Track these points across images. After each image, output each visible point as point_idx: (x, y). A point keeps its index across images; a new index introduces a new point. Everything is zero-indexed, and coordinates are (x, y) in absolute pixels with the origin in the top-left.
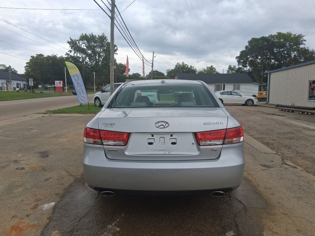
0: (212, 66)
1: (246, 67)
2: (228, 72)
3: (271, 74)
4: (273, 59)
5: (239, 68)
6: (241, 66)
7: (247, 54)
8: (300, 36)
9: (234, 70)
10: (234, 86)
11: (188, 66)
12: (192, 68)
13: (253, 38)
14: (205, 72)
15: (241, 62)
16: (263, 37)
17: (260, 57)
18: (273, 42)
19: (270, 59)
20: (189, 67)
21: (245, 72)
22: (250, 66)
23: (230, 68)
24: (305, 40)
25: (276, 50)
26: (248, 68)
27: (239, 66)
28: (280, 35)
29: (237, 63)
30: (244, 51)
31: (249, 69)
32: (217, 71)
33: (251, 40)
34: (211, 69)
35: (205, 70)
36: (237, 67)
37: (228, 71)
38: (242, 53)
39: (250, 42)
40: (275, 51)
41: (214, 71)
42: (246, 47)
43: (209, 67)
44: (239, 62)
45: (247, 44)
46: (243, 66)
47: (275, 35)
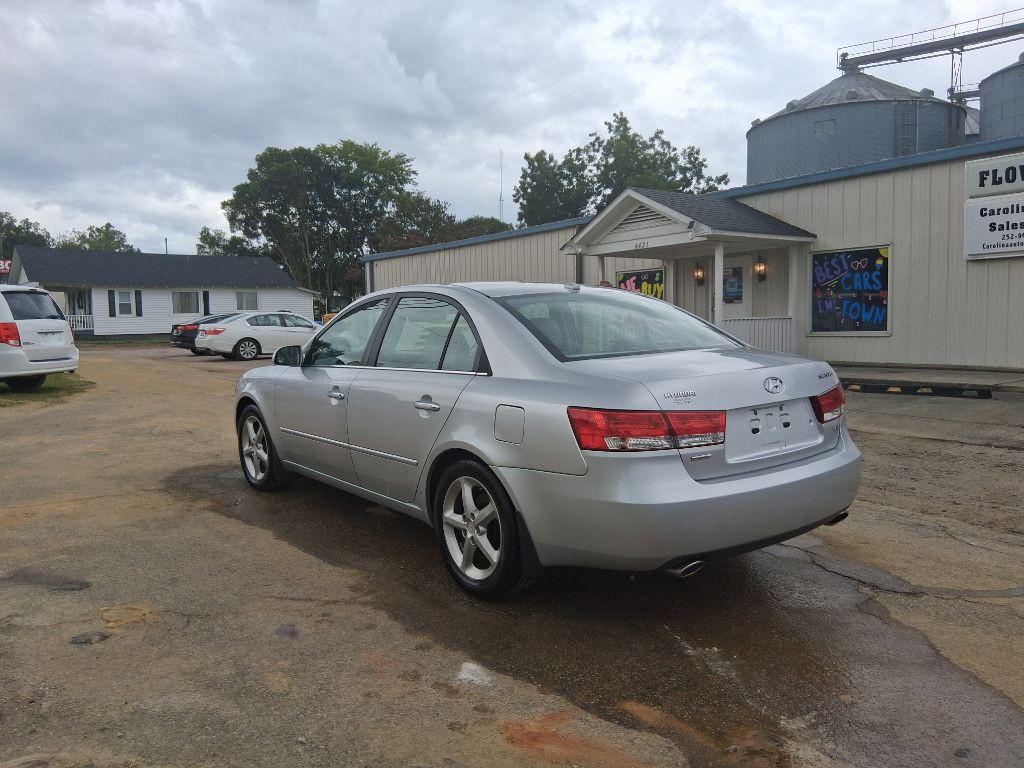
0: (108, 226)
1: (256, 236)
2: (199, 249)
3: (375, 263)
4: (332, 217)
5: (234, 240)
6: (239, 234)
7: (255, 198)
8: (400, 160)
9: (218, 246)
10: (239, 296)
11: (13, 221)
12: (32, 230)
13: (270, 149)
14: (87, 246)
15: (241, 221)
16: (301, 150)
17: (293, 210)
18: (328, 168)
19: (324, 218)
20: (17, 225)
21: (254, 253)
22: (266, 234)
23: (207, 238)
24: (415, 173)
25: (339, 193)
26: (263, 240)
27: (233, 231)
28: (349, 149)
29: (227, 223)
30: (246, 185)
31: (266, 246)
32: (129, 241)
33: (265, 154)
34: (108, 235)
35: (83, 237)
36: (228, 236)
37: (200, 247)
38: (241, 191)
39: (263, 160)
40: (338, 196)
41: (118, 242)
42: (252, 174)
43: (98, 230)
44: (232, 219)
45: (255, 166)
46: (247, 233)
47: (334, 148)
